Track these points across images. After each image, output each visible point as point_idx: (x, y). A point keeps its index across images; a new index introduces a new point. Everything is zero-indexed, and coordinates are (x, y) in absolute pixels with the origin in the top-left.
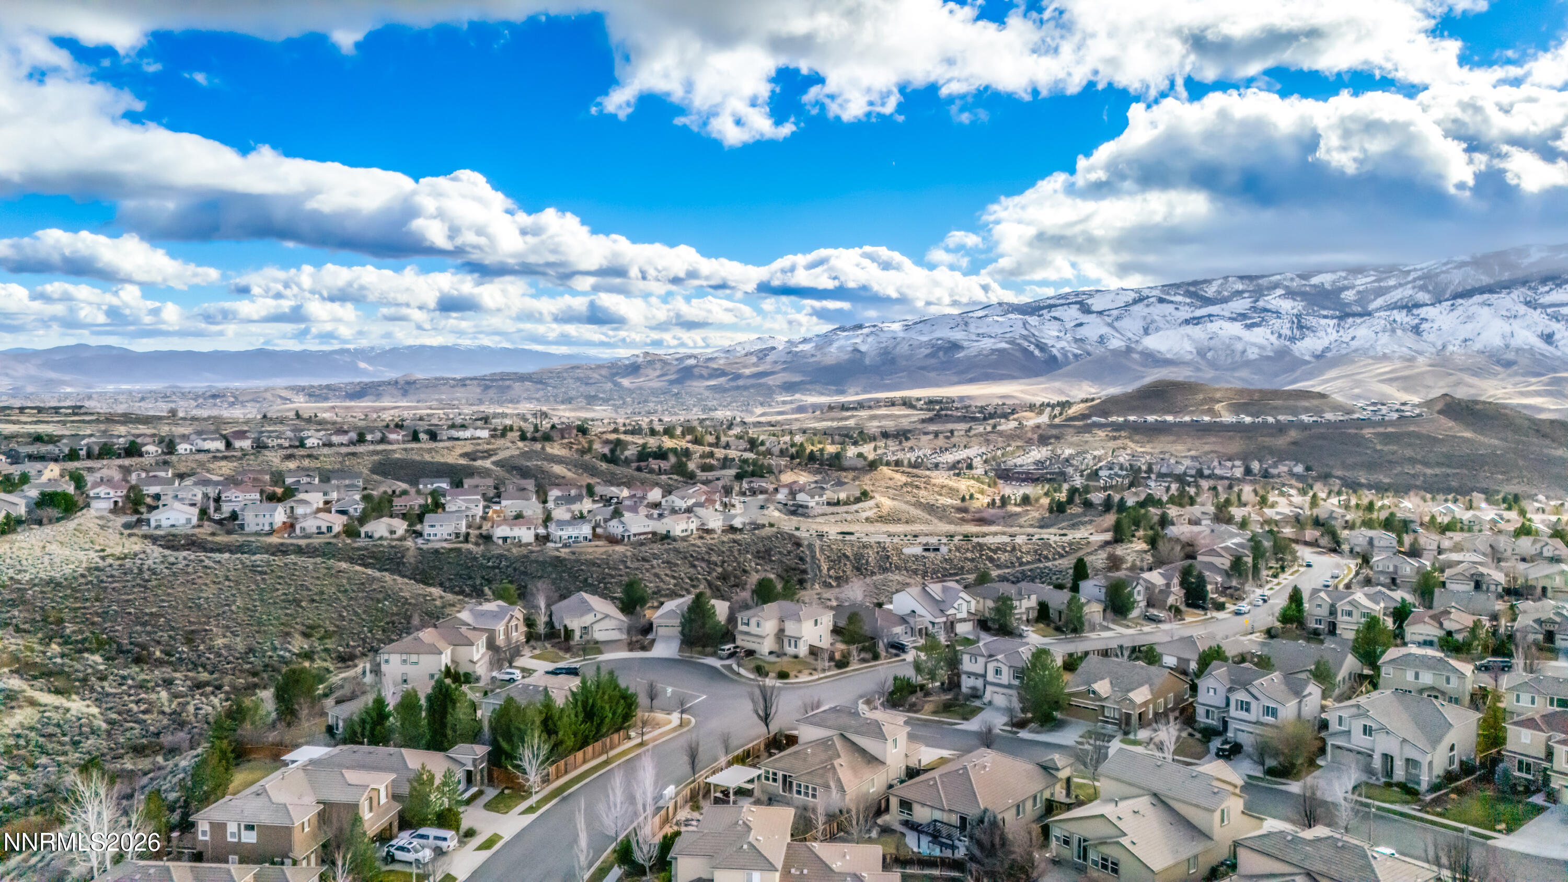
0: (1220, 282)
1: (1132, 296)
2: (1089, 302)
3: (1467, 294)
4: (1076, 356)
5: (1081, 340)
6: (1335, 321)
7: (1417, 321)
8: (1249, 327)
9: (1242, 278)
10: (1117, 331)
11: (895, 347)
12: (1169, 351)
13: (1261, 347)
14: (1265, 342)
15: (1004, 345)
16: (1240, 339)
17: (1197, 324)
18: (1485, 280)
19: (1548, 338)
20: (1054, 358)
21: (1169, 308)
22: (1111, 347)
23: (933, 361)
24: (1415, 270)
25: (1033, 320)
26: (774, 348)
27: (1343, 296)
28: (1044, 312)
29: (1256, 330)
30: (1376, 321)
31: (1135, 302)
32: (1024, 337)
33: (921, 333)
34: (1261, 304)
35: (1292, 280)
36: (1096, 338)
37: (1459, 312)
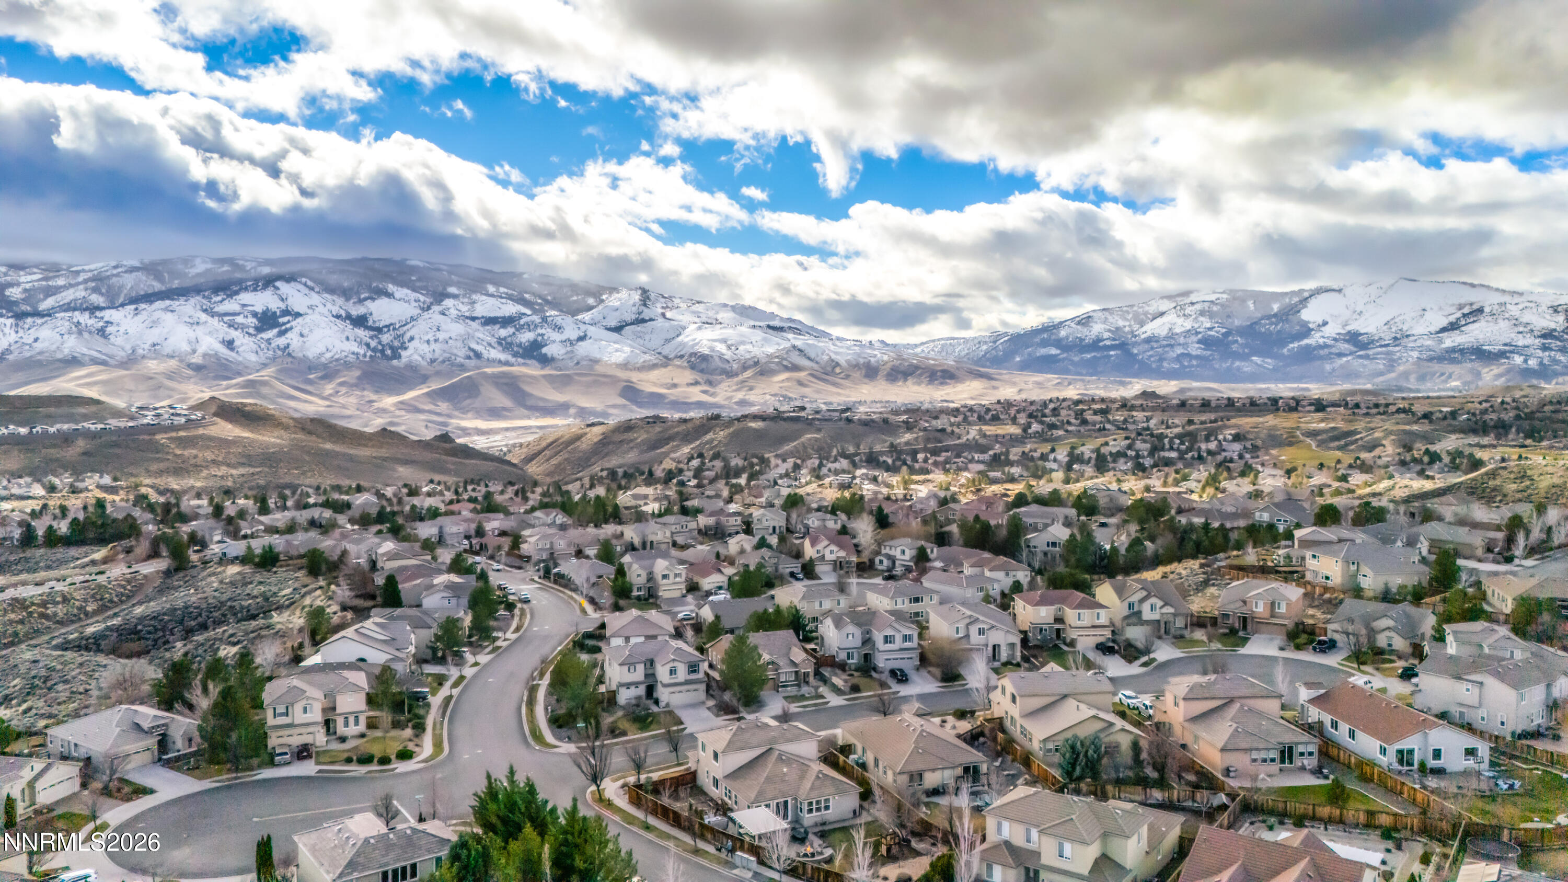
3: (147, 298)
6: (10, 321)
7: (101, 324)
18: (157, 287)
19: (230, 344)
24: (84, 271)
27: (7, 293)
30: (60, 323)
37: (143, 316)
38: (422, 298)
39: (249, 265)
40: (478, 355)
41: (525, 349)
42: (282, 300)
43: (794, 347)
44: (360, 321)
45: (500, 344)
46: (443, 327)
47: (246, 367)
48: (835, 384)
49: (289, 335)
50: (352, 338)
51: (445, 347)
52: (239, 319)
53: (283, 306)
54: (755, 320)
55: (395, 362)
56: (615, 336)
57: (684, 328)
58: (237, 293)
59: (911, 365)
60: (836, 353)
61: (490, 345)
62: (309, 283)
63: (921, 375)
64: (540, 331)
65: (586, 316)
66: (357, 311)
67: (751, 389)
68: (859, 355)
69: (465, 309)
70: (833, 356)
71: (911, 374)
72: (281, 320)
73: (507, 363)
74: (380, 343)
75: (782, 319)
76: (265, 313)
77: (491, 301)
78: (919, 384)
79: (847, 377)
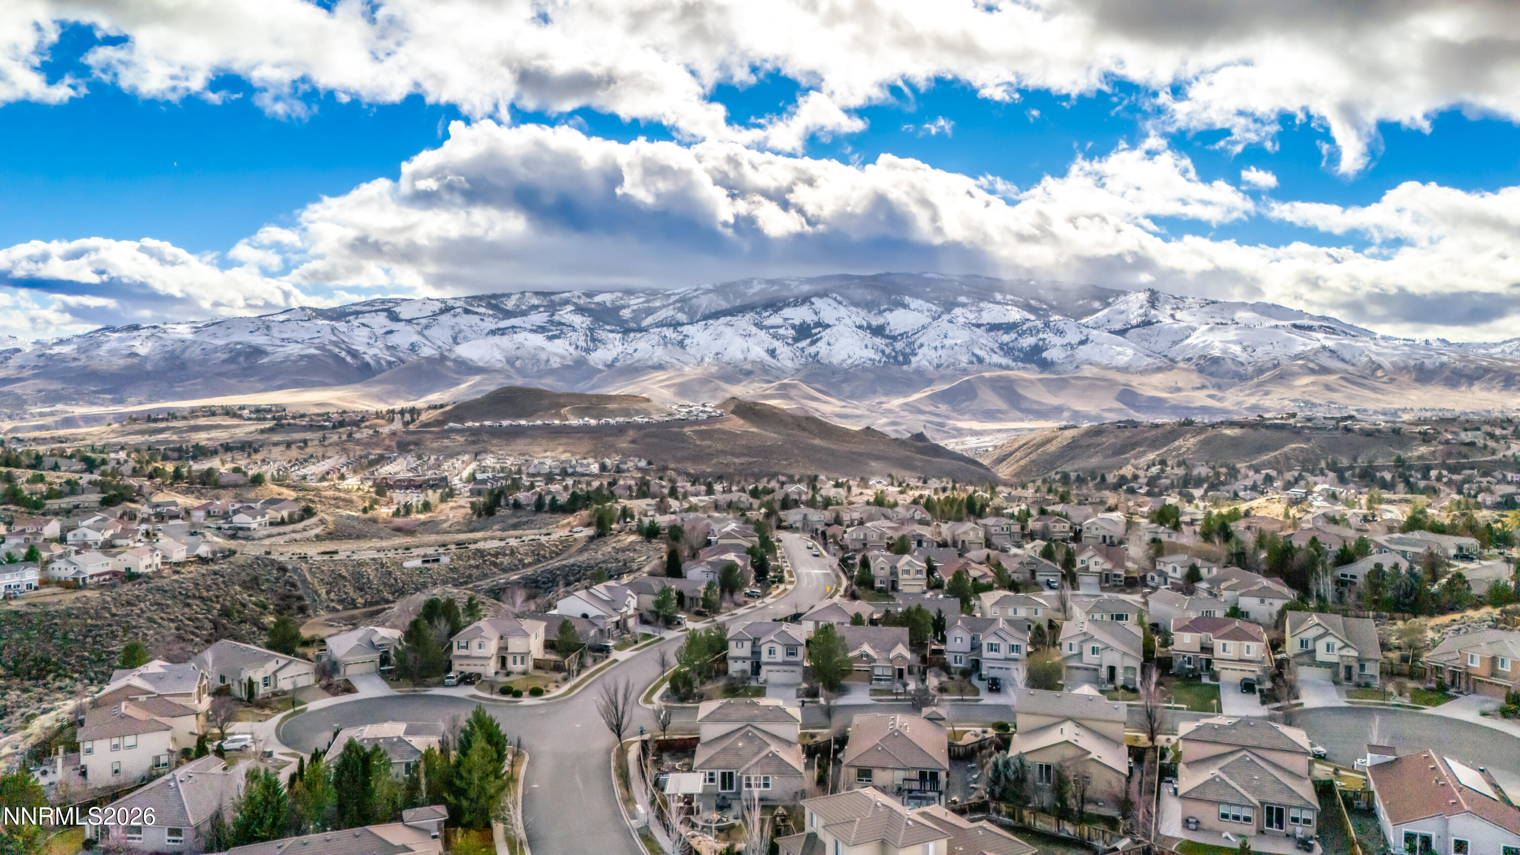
0: (517, 296)
1: (437, 306)
2: (397, 309)
3: (716, 315)
4: (390, 363)
5: (392, 347)
6: (620, 335)
7: (681, 337)
8: (551, 338)
9: (537, 293)
10: (427, 339)
11: (183, 351)
12: (481, 359)
13: (563, 357)
14: (565, 353)
15: (313, 351)
16: (543, 349)
17: (503, 334)
18: (724, 305)
19: (772, 353)
20: (367, 365)
21: (475, 319)
22: (422, 355)
23: (232, 367)
24: (674, 294)
25: (341, 326)
26: (18, 350)
27: (621, 314)
28: (351, 318)
29: (556, 341)
30: (652, 336)
31: (443, 311)
32: (335, 344)
33: (214, 335)
34: (556, 318)
35: (579, 297)
36: (407, 346)
37: (711, 330)
38: (934, 308)
39: (793, 284)
40: (980, 360)
41: (1026, 353)
42: (816, 313)
43: (1324, 348)
44: (878, 331)
45: (1001, 348)
46: (950, 334)
47: (784, 372)
48: (1374, 389)
49: (819, 344)
50: (870, 346)
51: (951, 352)
52: (782, 331)
53: (816, 319)
54: (1279, 319)
55: (905, 367)
56: (1119, 339)
57: (1194, 329)
58: (781, 309)
59: (1479, 367)
60: (1378, 354)
61: (992, 350)
62: (839, 298)
63: (1492, 379)
64: (1041, 336)
65: (1088, 320)
66: (876, 321)
67: (1267, 393)
68: (1409, 356)
69: (972, 317)
70: (1374, 358)
71: (1478, 378)
72: (814, 331)
73: (1007, 368)
74: (894, 350)
75: (1312, 317)
76: (801, 325)
77: (998, 307)
78: (1489, 390)
79: (1392, 380)
